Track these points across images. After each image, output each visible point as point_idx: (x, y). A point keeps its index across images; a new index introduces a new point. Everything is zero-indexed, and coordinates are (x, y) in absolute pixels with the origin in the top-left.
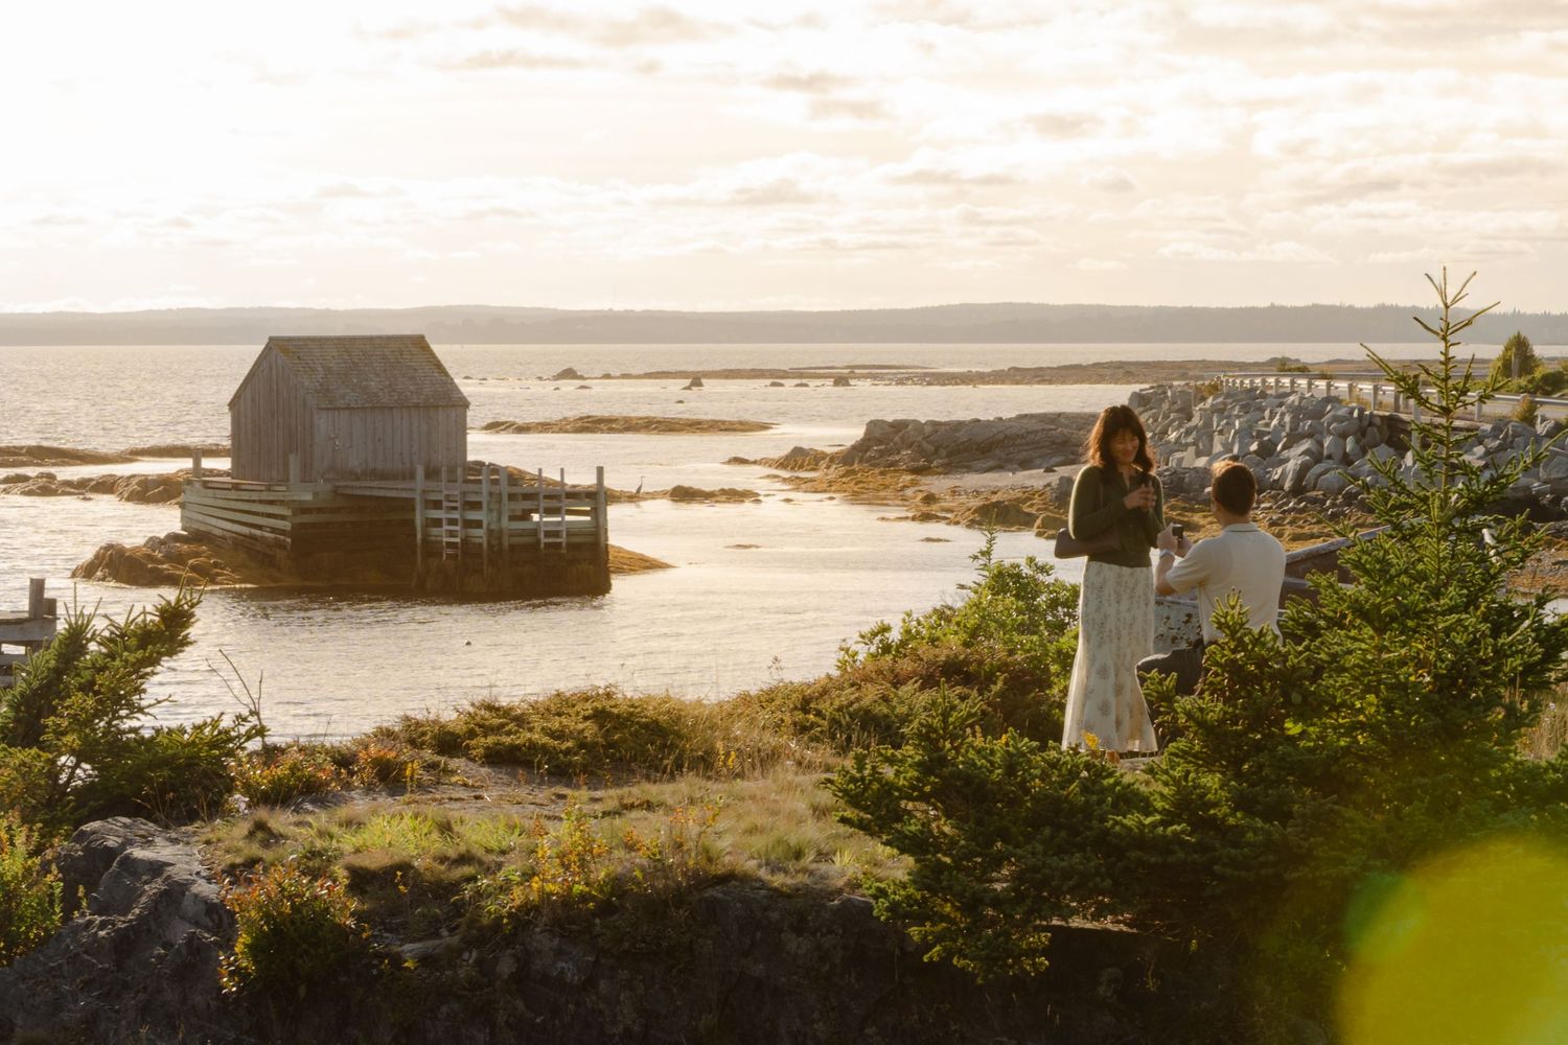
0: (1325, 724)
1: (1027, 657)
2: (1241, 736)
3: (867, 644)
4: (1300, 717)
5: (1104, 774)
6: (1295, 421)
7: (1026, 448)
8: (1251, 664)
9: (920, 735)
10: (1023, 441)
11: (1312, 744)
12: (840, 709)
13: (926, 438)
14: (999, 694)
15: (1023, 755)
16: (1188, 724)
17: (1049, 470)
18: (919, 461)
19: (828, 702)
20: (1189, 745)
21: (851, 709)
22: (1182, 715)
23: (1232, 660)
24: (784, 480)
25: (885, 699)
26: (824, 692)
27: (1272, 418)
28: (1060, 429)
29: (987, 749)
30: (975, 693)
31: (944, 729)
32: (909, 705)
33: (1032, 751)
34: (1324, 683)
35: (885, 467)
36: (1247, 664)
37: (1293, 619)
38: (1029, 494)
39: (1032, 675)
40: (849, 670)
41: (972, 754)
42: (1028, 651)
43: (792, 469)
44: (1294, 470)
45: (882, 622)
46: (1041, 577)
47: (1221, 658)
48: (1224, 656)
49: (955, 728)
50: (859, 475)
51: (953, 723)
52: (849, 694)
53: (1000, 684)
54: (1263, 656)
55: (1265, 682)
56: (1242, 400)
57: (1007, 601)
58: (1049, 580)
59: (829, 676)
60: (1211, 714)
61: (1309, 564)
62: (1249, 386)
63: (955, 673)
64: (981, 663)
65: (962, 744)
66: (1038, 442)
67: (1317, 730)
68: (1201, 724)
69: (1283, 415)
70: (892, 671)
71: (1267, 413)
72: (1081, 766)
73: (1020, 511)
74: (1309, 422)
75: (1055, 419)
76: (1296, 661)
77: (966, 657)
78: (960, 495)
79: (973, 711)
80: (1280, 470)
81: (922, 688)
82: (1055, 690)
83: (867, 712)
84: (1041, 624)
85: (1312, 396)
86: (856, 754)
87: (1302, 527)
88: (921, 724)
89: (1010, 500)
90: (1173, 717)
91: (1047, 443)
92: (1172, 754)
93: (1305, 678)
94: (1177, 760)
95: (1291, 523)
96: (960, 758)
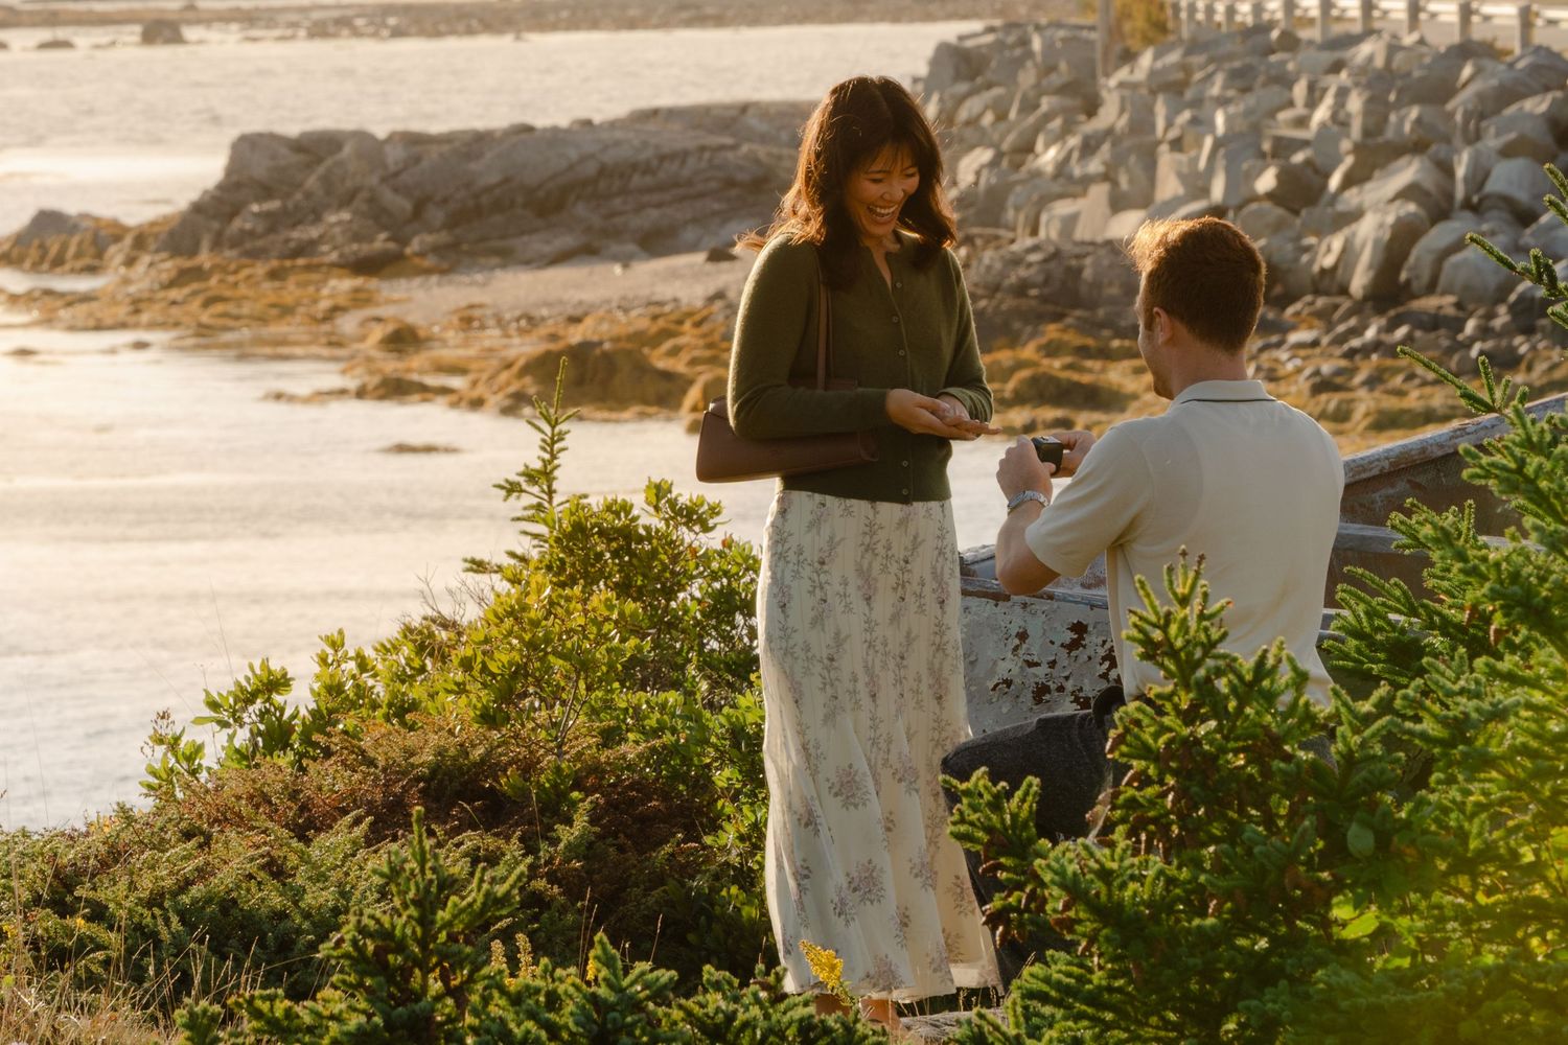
0: (1440, 907)
1: (653, 750)
2: (1215, 946)
3: (224, 724)
4: (1373, 887)
6: (1377, 111)
7: (656, 197)
8: (1236, 752)
9: (359, 960)
10: (649, 180)
11: (1406, 962)
12: (154, 900)
13: (390, 178)
14: (586, 849)
15: (636, 1006)
16: (1072, 914)
17: (718, 255)
18: (371, 240)
19: (124, 882)
20: (1077, 969)
21: (185, 899)
22: (1056, 891)
23: (1185, 742)
24: (13, 299)
25: (276, 870)
26: (114, 855)
27: (1312, 103)
28: (745, 148)
29: (538, 991)
30: (513, 848)
31: (423, 943)
32: (340, 885)
33: (659, 995)
34: (1433, 797)
35: (283, 257)
36: (1223, 751)
37: (1357, 634)
38: (668, 324)
39: (665, 797)
40: (180, 795)
41: (498, 1008)
42: (656, 733)
43: (35, 267)
44: (1376, 242)
45: (265, 664)
46: (686, 536)
47: (1156, 736)
48: (1164, 729)
49: (452, 938)
50: (213, 281)
51: (448, 924)
52: (181, 858)
53: (581, 821)
54: (1266, 728)
55: (1275, 798)
56: (1230, 57)
57: (595, 601)
58: (711, 541)
59: (125, 814)
60: (1133, 886)
61: (1401, 485)
62: (1250, 20)
63: (460, 795)
64: (528, 767)
65: (471, 979)
66: (689, 183)
67: (1420, 924)
68: (1107, 913)
69: (1342, 93)
70: (294, 796)
71: (1300, 91)
72: (790, 1033)
73: (643, 369)
74: (1414, 112)
75: (734, 120)
76: (1357, 739)
77: (489, 753)
78: (483, 327)
79: (500, 890)
80: (1337, 243)
81: (374, 839)
82: (729, 835)
83: (228, 905)
84: (689, 661)
85: (1422, 42)
86: (192, 1014)
87: (1400, 393)
88: (362, 930)
89: (616, 339)
90: (1032, 897)
91: (713, 185)
92: (1030, 995)
93: (1384, 787)
94: (1047, 1010)
95: (1372, 382)
96: (469, 1019)
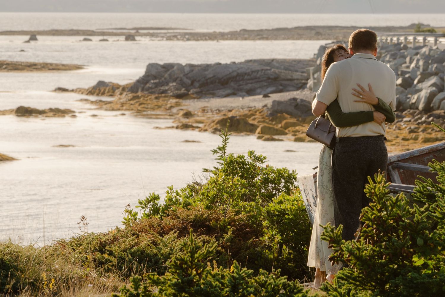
0: (439, 258)
1: (248, 216)
2: (384, 267)
3: (143, 208)
4: (423, 254)
5: (295, 291)
6: (426, 65)
7: (251, 81)
8: (391, 220)
9: (176, 266)
10: (249, 77)
11: (430, 272)
12: (125, 251)
13: (186, 75)
14: (231, 240)
15: (243, 279)
16: (350, 258)
17: (266, 96)
18: (181, 90)
19: (117, 246)
20: (350, 272)
21: (132, 250)
22: (346, 253)
23: (378, 217)
24: (92, 102)
25: (155, 243)
26: (115, 239)
27: (411, 62)
28: (273, 70)
29: (219, 274)
30: (213, 239)
31: (191, 262)
32: (171, 248)
33: (249, 276)
34: (438, 232)
35: (159, 94)
36: (388, 219)
37: (420, 192)
38: (253, 112)
39: (251, 228)
40: (131, 225)
41: (209, 278)
42: (249, 212)
43: (98, 95)
44: (425, 97)
45: (154, 193)
46: (258, 164)
47: (372, 215)
48: (373, 214)
49: (199, 261)
50: (142, 99)
51: (198, 258)
52: (131, 240)
53: (230, 233)
54: (398, 214)
55: (400, 231)
56: (391, 51)
57: (235, 179)
58: (264, 166)
59: (118, 229)
60: (365, 252)
61: (431, 156)
62: (396, 42)
63: (200, 226)
64: (217, 220)
65: (203, 271)
66: (259, 78)
67: (434, 262)
68: (359, 258)
69: (418, 60)
70: (160, 225)
71: (408, 59)
72: (281, 286)
73: (246, 123)
74: (435, 65)
75: (270, 63)
76: (420, 217)
77: (208, 216)
78: (207, 112)
79: (211, 250)
80: (416, 97)
81: (179, 236)
82: (266, 238)
83: (143, 252)
84: (257, 195)
85: (437, 48)
86: (134, 278)
87: (430, 134)
88: (177, 259)
89: (240, 116)
90: (340, 254)
91: (265, 79)
92: (339, 278)
93: (426, 229)
94: (343, 282)
95: (423, 131)
96: (202, 281)
